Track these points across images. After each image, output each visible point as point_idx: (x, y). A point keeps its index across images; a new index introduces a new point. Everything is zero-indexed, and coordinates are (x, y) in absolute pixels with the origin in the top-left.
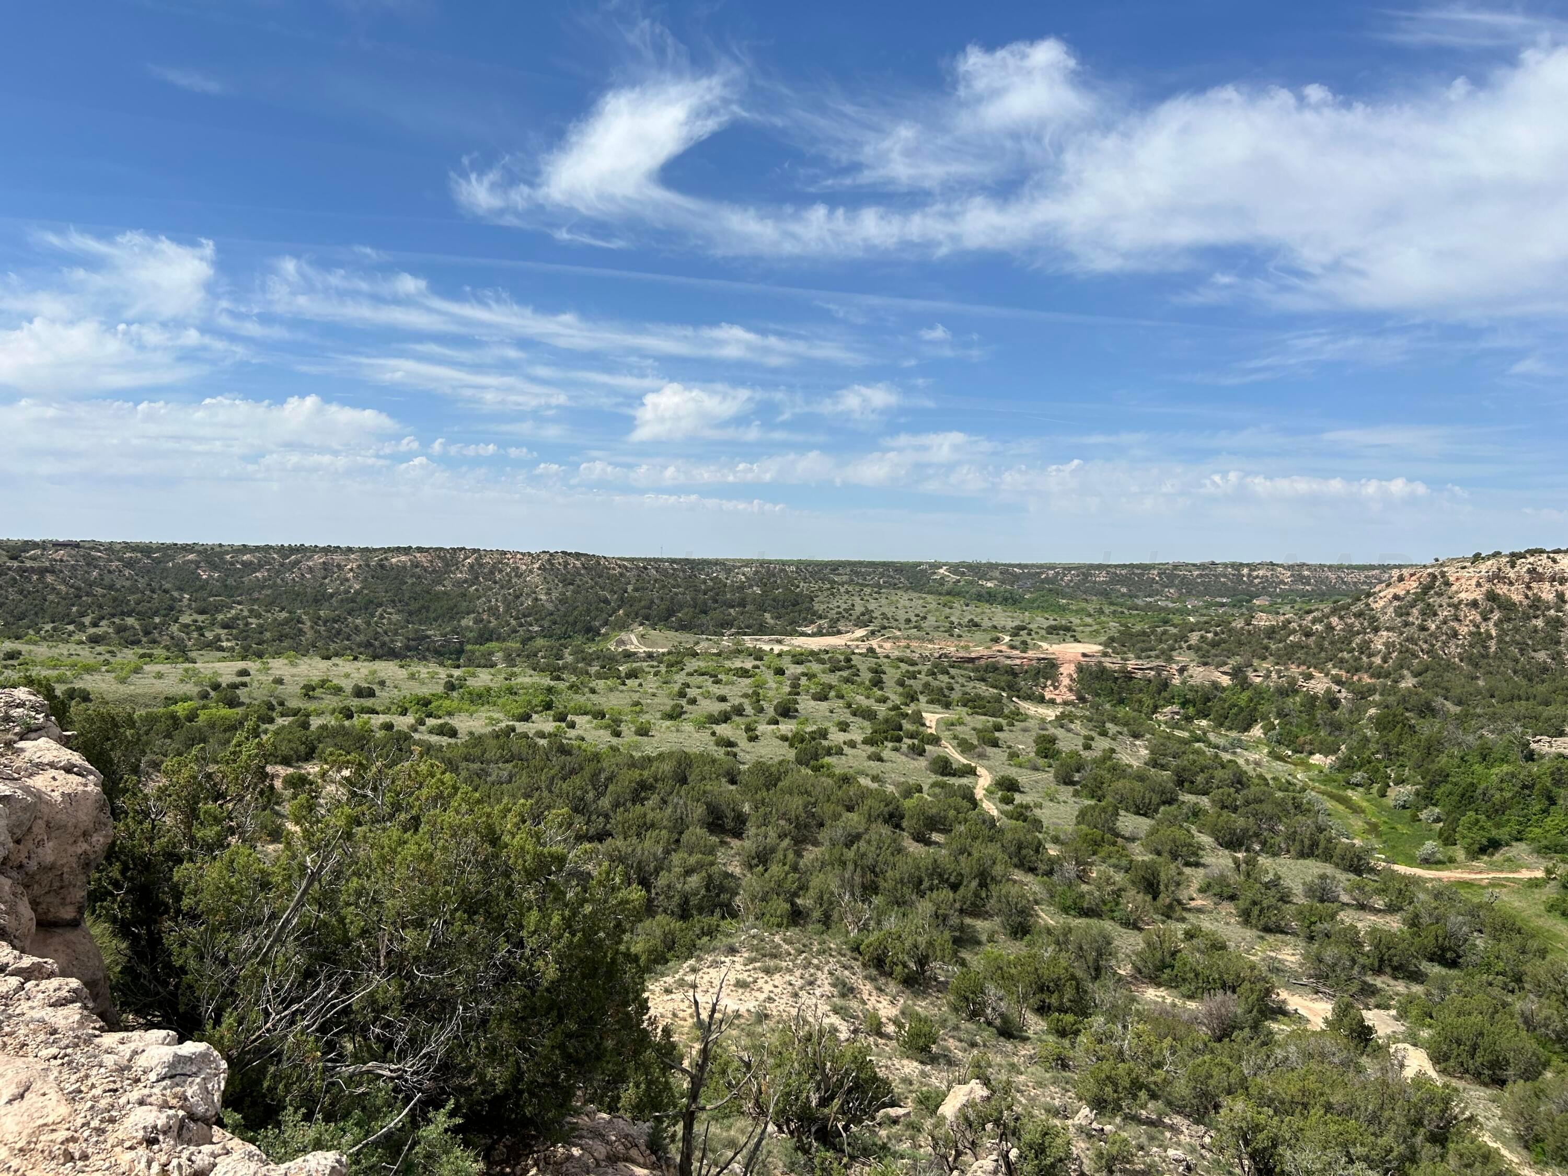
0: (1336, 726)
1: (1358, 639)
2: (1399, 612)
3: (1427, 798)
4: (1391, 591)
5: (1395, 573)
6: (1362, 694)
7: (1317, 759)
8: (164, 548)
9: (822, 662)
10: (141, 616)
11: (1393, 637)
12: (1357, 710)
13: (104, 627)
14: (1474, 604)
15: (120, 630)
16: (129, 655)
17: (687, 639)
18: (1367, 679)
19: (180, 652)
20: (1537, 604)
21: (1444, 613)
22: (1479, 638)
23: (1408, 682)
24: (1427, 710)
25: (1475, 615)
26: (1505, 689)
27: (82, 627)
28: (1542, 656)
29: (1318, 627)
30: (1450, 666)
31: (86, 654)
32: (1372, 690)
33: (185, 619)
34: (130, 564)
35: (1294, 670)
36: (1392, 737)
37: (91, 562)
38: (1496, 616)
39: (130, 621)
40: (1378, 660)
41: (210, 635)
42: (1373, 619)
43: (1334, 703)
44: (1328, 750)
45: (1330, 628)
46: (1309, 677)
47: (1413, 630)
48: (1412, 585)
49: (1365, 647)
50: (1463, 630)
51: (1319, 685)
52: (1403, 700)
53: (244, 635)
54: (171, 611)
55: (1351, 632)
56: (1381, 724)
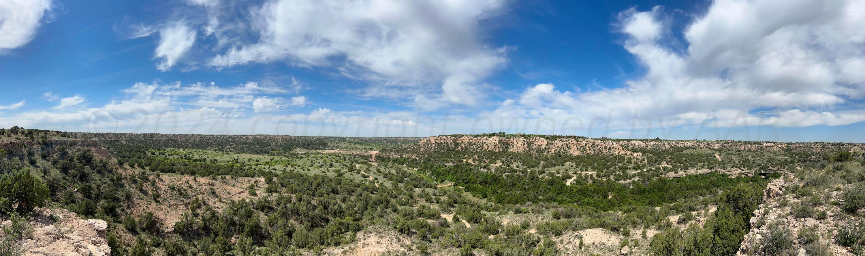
0: (417, 164)
1: (418, 150)
2: (424, 145)
3: (432, 174)
4: (422, 142)
5: (422, 139)
6: (420, 158)
7: (415, 169)
8: (223, 135)
9: (334, 155)
10: (222, 146)
11: (423, 149)
12: (420, 161)
13: (216, 148)
14: (434, 143)
15: (219, 148)
16: (220, 153)
17: (307, 151)
18: (421, 156)
19: (227, 153)
20: (441, 143)
21: (430, 145)
22: (435, 149)
23: (426, 156)
24: (430, 160)
25: (434, 145)
26: (439, 156)
27: (214, 148)
28: (443, 151)
29: (412, 148)
30: (432, 153)
31: (215, 153)
32: (422, 157)
33: (227, 147)
34: (219, 138)
35: (410, 155)
36: (426, 165)
37: (214, 138)
38: (437, 145)
39: (220, 147)
40: (422, 153)
41: (231, 149)
42: (420, 146)
43: (416, 160)
44: (416, 168)
45: (414, 148)
46: (412, 156)
47: (426, 148)
48: (425, 141)
49: (420, 150)
50: (433, 147)
51: (414, 157)
52: (427, 159)
53: (236, 150)
54: (225, 145)
55: (417, 148)
56: (424, 163)
